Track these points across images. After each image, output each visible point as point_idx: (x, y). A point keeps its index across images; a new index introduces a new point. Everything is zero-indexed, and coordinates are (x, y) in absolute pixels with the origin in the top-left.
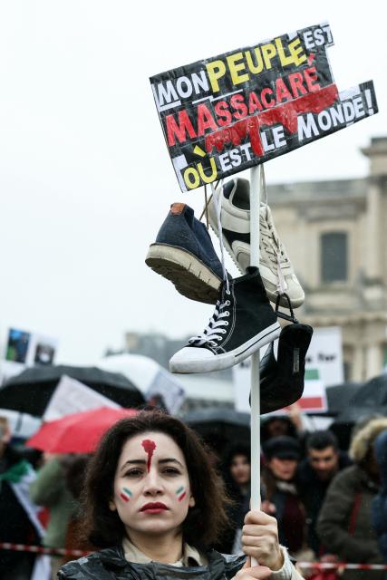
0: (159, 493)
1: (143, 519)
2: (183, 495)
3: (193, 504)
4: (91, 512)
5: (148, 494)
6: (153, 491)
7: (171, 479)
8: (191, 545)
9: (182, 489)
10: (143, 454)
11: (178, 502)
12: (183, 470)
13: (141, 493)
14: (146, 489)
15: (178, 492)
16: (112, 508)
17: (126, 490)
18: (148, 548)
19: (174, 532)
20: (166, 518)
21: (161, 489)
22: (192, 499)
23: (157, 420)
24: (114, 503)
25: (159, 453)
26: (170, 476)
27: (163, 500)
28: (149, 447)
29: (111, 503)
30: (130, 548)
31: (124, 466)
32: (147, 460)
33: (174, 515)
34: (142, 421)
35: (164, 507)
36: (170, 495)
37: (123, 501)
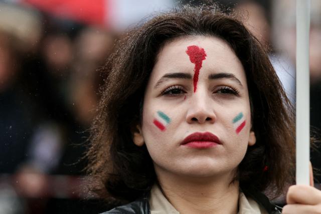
0: (210, 120)
1: (186, 155)
2: (243, 125)
3: (253, 141)
4: (109, 147)
5: (194, 120)
6: (202, 116)
7: (226, 102)
8: (248, 197)
9: (240, 116)
10: (188, 66)
11: (235, 134)
12: (243, 90)
13: (183, 118)
14: (191, 114)
15: (236, 120)
16: (138, 141)
17: (162, 115)
18: (188, 200)
19: (228, 178)
20: (217, 155)
21: (212, 114)
22: (253, 133)
23: (208, 19)
24: (142, 135)
25: (210, 64)
26: (225, 98)
27: (215, 130)
28: (197, 56)
29: (136, 134)
30: (160, 202)
31: (160, 82)
32: (193, 73)
33: (229, 152)
34: (187, 19)
35: (216, 141)
36: (223, 123)
37: (158, 130)
